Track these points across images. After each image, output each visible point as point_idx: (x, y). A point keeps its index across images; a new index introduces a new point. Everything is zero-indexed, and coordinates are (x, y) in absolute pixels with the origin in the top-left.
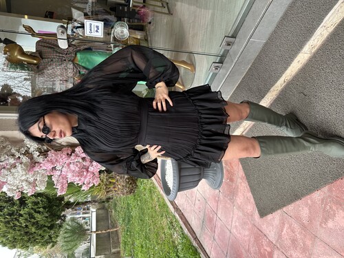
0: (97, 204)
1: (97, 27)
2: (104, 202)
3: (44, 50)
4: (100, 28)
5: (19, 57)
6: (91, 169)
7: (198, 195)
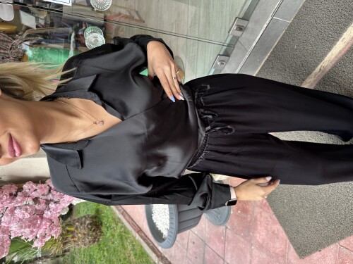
0: (49, 260)
2: (58, 256)
7: (190, 237)
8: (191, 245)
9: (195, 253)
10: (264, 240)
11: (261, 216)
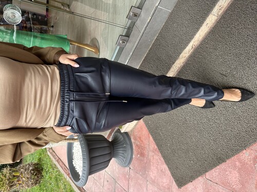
7: (106, 177)
8: (106, 183)
9: (109, 189)
10: (155, 177)
11: (153, 158)
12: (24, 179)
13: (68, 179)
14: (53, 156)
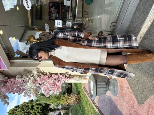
0: (63, 110)
1: (60, 23)
2: (66, 110)
3: (42, 37)
4: (61, 23)
5: (33, 40)
6: (58, 84)
7: (107, 101)
8: (107, 104)
9: (109, 107)
10: (128, 100)
12: (72, 100)
13: (91, 102)
14: (85, 91)
